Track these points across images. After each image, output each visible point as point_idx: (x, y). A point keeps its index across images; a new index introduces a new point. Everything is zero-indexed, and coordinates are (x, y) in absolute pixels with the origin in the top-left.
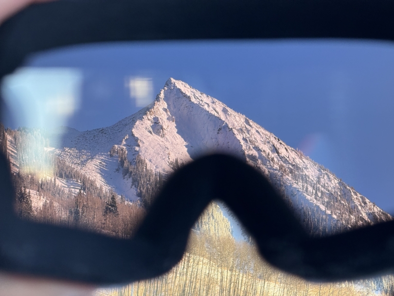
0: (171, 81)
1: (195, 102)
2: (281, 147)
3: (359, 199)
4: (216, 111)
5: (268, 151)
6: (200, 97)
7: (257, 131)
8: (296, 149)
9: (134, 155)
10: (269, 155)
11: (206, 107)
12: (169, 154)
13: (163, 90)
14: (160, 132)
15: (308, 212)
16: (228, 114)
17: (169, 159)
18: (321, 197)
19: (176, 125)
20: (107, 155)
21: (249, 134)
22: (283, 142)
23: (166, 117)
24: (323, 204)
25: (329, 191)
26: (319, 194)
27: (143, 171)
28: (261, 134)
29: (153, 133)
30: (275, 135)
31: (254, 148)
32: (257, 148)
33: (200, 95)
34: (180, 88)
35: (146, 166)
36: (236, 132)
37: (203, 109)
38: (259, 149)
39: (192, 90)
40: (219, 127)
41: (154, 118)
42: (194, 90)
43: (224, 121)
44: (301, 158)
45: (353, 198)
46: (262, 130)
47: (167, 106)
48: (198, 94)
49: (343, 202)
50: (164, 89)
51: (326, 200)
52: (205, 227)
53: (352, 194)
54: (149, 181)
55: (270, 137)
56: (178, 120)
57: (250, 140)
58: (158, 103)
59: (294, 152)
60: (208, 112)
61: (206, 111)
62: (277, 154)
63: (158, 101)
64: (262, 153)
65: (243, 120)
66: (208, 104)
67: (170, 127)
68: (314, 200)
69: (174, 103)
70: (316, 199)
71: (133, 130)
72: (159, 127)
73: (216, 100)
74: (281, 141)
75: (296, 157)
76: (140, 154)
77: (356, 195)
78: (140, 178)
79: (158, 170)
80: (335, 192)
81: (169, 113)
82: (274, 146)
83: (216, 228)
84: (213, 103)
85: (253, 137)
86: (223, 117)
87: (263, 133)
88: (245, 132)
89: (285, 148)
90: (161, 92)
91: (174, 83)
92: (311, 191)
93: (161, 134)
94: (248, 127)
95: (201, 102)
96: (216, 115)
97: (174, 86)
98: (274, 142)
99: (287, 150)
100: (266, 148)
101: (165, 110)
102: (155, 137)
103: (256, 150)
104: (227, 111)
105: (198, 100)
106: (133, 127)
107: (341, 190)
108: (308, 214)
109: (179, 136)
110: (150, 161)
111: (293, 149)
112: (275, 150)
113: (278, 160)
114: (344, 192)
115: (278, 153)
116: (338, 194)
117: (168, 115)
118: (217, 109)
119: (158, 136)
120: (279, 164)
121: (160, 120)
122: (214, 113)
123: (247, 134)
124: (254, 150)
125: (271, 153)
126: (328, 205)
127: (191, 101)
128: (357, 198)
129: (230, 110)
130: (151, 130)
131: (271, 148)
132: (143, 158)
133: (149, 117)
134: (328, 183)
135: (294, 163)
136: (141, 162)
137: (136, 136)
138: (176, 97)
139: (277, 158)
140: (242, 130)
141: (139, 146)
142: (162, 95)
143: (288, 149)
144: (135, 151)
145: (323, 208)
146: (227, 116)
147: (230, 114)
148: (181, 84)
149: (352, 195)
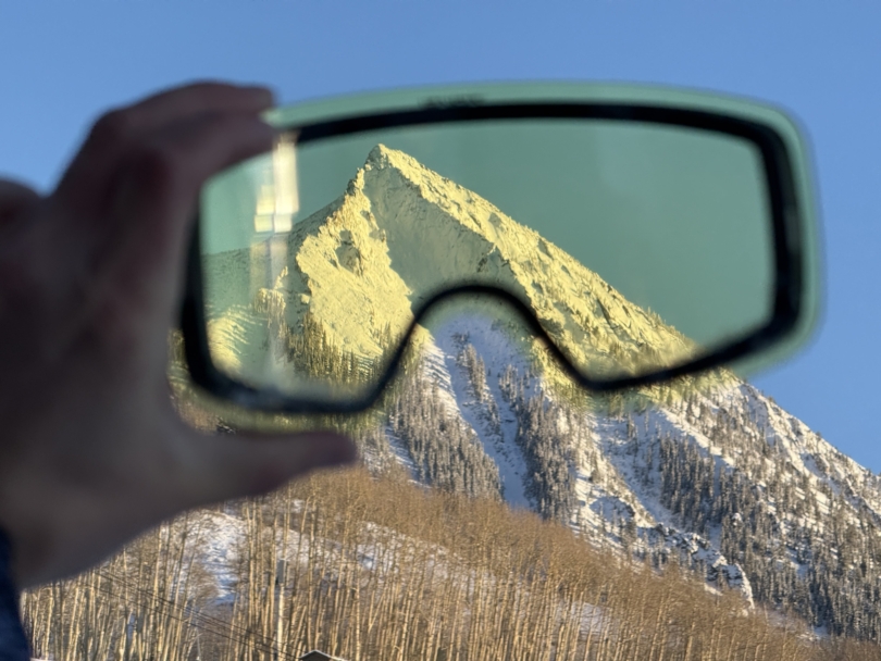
0: (380, 151)
1: (431, 200)
2: (615, 305)
3: (785, 424)
4: (475, 220)
5: (586, 311)
6: (442, 188)
7: (564, 268)
8: (646, 310)
9: (298, 312)
10: (587, 320)
11: (453, 211)
12: (372, 313)
13: (363, 171)
14: (354, 264)
15: (671, 450)
16: (502, 229)
17: (372, 324)
18: (700, 418)
19: (388, 249)
20: (248, 311)
21: (545, 273)
22: (620, 293)
23: (368, 230)
24: (705, 433)
25: (718, 404)
26: (697, 411)
27: (317, 349)
28: (573, 274)
29: (339, 265)
30: (601, 276)
31: (555, 305)
32: (562, 305)
33: (442, 184)
34: (398, 167)
35: (324, 339)
36: (516, 268)
37: (447, 216)
38: (568, 309)
39: (425, 171)
40: (481, 257)
41: (342, 234)
42: (429, 173)
43: (492, 244)
44: (656, 329)
45: (772, 422)
46: (574, 266)
47: (369, 206)
48: (437, 180)
49: (748, 429)
50: (365, 168)
51: (712, 423)
52: (442, 477)
53: (771, 412)
54: (331, 370)
55: (591, 282)
56: (393, 239)
57: (547, 288)
58: (352, 198)
59: (641, 316)
60: (458, 222)
61: (453, 219)
62: (604, 320)
63: (351, 195)
64: (574, 317)
65: (534, 243)
66: (458, 205)
67: (376, 253)
68: (685, 423)
69: (384, 201)
70: (689, 420)
71: (298, 258)
72: (352, 253)
73: (475, 196)
74: (614, 292)
75: (647, 327)
76: (312, 310)
77: (780, 415)
78: (312, 362)
79: (349, 348)
80: (731, 408)
81: (374, 222)
82: (598, 301)
83: (468, 480)
84: (470, 201)
85: (554, 280)
86: (490, 235)
87: (576, 273)
88: (538, 268)
89: (624, 307)
90: (359, 175)
91: (387, 158)
92: (679, 404)
93: (355, 269)
94: (544, 257)
95: (443, 200)
96: (476, 229)
97: (387, 163)
98: (599, 293)
99: (627, 311)
100: (584, 307)
101: (367, 215)
102: (342, 273)
103: (560, 310)
104: (500, 220)
105: (437, 195)
106: (298, 250)
107: (745, 403)
108: (671, 454)
109: (394, 275)
110: (333, 326)
111: (639, 309)
112: (602, 311)
113: (608, 333)
114: (751, 406)
115: (607, 317)
116: (737, 412)
117: (371, 226)
118: (478, 217)
119: (349, 272)
120: (610, 341)
121: (354, 237)
122: (470, 224)
123: (542, 274)
124: (555, 310)
125: (592, 317)
126: (715, 435)
127: (420, 196)
128: (780, 422)
129: (506, 220)
130: (336, 258)
131: (593, 305)
132: (317, 319)
133: (332, 231)
134: (715, 387)
135: (641, 341)
136: (314, 328)
137: (303, 270)
138: (391, 186)
139: (605, 328)
140: (530, 264)
141: (309, 292)
142: (360, 183)
143: (630, 310)
144: (302, 304)
145: (703, 441)
146: (500, 232)
147: (505, 227)
148: (401, 159)
149: (769, 416)
